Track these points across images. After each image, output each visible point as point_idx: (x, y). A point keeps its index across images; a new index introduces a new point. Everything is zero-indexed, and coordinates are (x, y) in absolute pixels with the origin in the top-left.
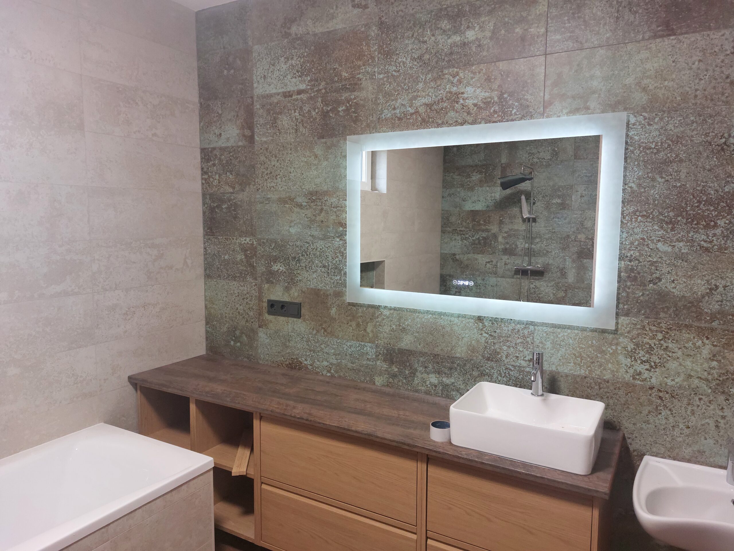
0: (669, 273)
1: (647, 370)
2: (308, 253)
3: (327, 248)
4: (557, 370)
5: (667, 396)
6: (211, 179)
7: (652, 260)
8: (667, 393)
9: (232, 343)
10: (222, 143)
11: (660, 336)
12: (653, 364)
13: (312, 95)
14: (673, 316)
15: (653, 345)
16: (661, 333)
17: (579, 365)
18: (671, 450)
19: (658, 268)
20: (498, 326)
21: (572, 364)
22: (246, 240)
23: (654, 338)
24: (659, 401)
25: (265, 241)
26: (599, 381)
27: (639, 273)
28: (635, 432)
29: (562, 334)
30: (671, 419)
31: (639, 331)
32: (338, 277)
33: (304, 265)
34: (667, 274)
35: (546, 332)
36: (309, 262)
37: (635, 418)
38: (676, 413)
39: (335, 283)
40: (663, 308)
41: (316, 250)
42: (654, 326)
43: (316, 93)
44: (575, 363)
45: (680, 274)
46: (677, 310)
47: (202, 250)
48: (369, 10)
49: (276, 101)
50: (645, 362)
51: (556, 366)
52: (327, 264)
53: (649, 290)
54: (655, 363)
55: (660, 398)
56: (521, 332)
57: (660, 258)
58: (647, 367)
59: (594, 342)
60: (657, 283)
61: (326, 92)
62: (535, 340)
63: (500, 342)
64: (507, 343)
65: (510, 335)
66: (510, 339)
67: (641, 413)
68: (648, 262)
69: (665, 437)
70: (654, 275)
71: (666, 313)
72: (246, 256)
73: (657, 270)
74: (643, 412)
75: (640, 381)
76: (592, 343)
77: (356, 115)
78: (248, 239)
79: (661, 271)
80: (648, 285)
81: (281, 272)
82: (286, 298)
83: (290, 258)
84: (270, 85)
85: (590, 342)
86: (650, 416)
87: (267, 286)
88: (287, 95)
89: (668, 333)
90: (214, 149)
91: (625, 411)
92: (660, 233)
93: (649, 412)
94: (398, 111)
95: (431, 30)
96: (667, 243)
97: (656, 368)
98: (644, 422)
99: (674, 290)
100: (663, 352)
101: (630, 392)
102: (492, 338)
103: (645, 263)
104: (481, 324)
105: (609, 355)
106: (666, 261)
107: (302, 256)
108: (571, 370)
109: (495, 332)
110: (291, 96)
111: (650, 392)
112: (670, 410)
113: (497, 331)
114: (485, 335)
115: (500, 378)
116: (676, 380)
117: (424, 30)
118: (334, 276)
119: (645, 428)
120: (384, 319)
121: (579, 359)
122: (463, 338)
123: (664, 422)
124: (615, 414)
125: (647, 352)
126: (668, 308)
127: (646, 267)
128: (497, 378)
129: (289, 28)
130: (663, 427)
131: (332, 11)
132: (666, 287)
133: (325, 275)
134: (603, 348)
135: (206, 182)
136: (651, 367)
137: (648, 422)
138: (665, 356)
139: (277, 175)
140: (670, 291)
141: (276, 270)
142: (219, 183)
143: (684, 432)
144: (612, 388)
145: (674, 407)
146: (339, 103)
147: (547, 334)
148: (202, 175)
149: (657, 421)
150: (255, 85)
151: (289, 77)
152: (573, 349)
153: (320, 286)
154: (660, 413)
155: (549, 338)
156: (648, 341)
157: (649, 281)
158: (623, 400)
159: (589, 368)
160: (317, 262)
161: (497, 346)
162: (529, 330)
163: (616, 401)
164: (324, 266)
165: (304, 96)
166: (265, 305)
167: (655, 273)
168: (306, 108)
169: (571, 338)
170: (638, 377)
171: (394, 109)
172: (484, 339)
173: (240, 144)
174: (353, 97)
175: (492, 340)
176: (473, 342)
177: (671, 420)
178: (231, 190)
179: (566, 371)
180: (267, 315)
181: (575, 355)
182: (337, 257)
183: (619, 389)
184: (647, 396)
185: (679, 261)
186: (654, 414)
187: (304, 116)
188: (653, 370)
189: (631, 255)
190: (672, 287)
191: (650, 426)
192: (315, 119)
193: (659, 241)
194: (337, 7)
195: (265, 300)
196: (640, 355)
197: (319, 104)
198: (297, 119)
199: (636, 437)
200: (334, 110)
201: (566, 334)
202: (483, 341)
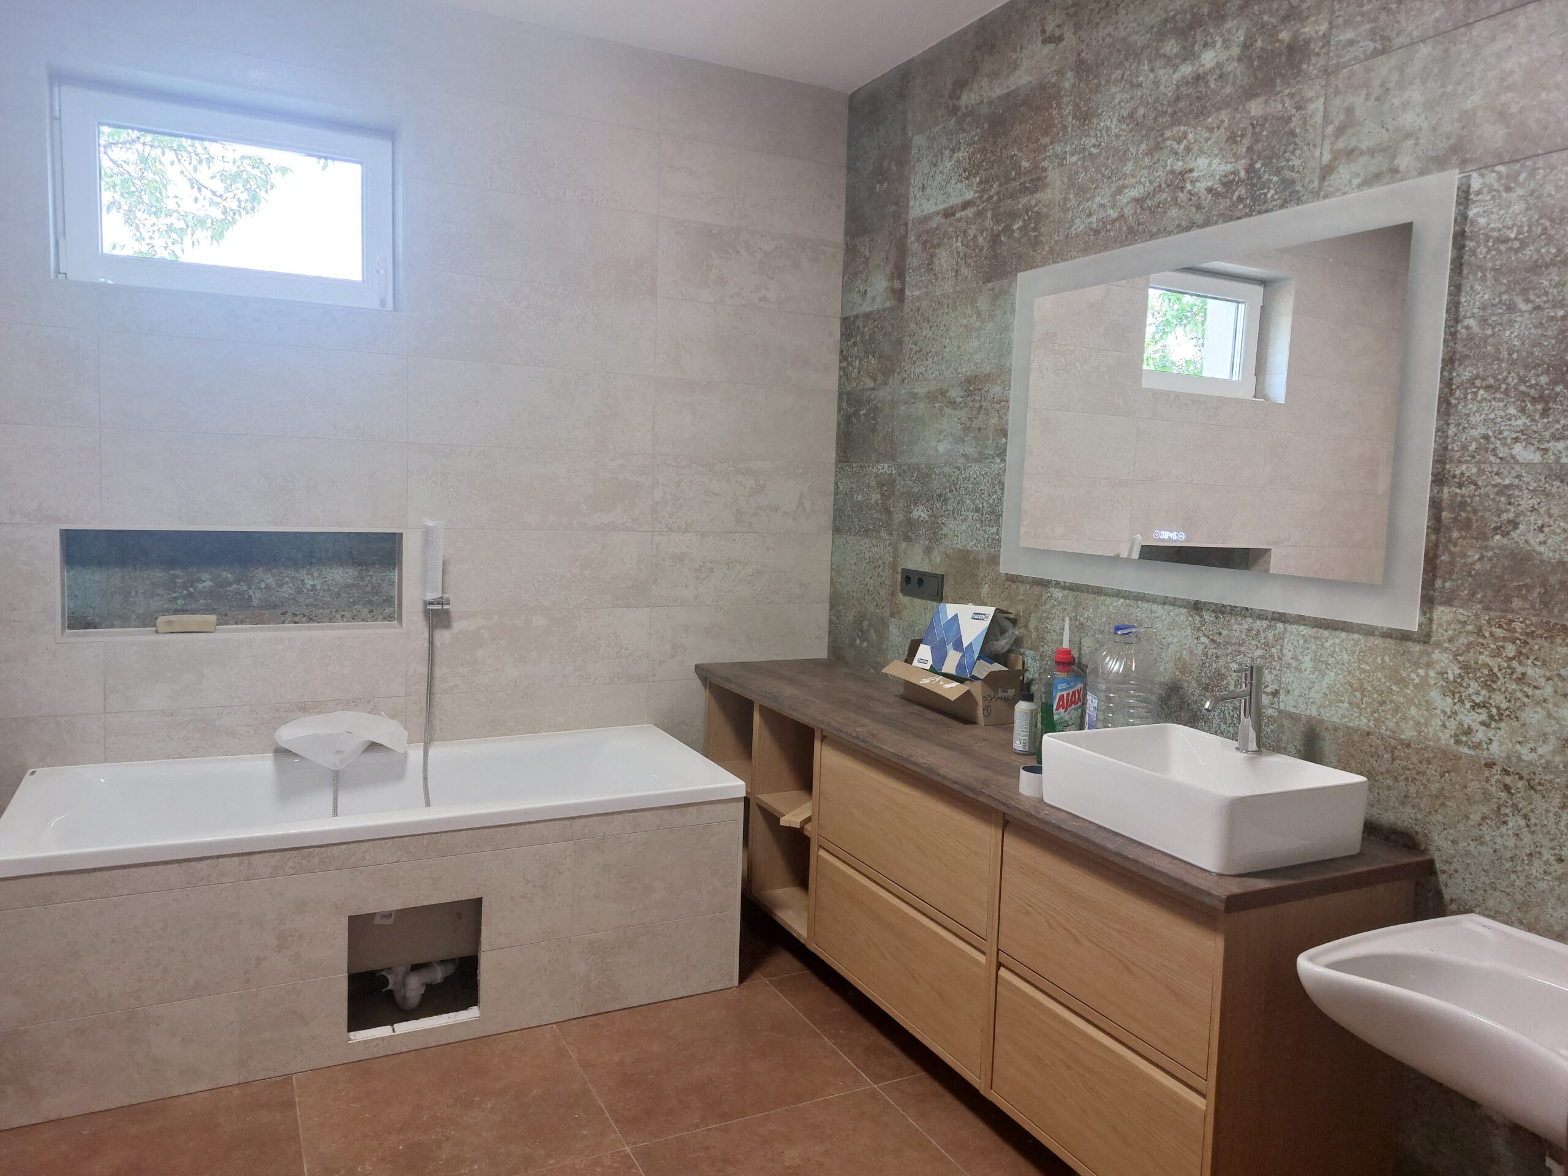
0: (1533, 509)
1: (1483, 723)
2: (958, 487)
3: (983, 475)
4: (1319, 715)
5: (1520, 784)
6: (851, 368)
7: (1501, 481)
8: (1521, 778)
9: (858, 641)
10: (866, 308)
11: (1510, 650)
12: (1494, 711)
13: (981, 208)
14: (1537, 606)
15: (1496, 670)
16: (1514, 643)
17: (1358, 706)
18: (1525, 909)
19: (1512, 501)
20: (1226, 623)
21: (1346, 705)
22: (884, 468)
23: (1499, 655)
24: (1503, 795)
25: (906, 468)
26: (1393, 742)
27: (1475, 512)
28: (1455, 860)
29: (1330, 642)
30: (1527, 838)
31: (1471, 639)
32: (995, 529)
33: (950, 508)
34: (1529, 513)
35: (1303, 636)
36: (958, 503)
37: (1456, 827)
38: (1536, 825)
39: (990, 540)
40: (1519, 588)
41: (969, 480)
42: (1500, 626)
43: (985, 204)
44: (1350, 703)
45: (1555, 511)
46: (1546, 591)
47: (832, 488)
48: (1064, 43)
49: (934, 225)
50: (1478, 705)
51: (1319, 707)
52: (981, 506)
53: (1492, 549)
54: (1498, 708)
55: (1507, 788)
56: (1263, 635)
57: (1517, 477)
58: (1484, 717)
59: (1387, 658)
60: (1508, 533)
61: (1000, 200)
62: (1285, 651)
63: (1227, 655)
64: (1238, 657)
65: (1244, 641)
66: (1243, 649)
67: (1467, 818)
68: (1495, 486)
69: (1513, 876)
70: (1505, 516)
71: (1524, 598)
72: (882, 495)
73: (1510, 504)
74: (1472, 816)
75: (1469, 747)
76: (1383, 661)
77: (1036, 234)
78: (886, 465)
79: (1519, 505)
80: (1492, 537)
81: (922, 521)
82: (925, 568)
83: (935, 496)
84: (929, 200)
85: (1379, 660)
86: (1485, 828)
87: (903, 545)
88: (949, 213)
89: (1526, 643)
90: (857, 317)
91: (1436, 811)
92: (1519, 422)
93: (1484, 818)
94: (1094, 219)
95: (1150, 62)
96: (1532, 444)
97: (1501, 720)
98: (1472, 840)
99: (1542, 549)
100: (1514, 686)
101: (1448, 772)
102: (1215, 645)
103: (1488, 488)
104: (1198, 618)
105: (1412, 688)
106: (1528, 484)
107: (951, 491)
108: (1343, 717)
109: (1220, 634)
110: (954, 215)
111: (1487, 773)
112: (1525, 817)
113: (1224, 633)
114: (1203, 639)
115: (1223, 726)
116: (1540, 751)
117: (1139, 63)
118: (989, 526)
119: (1476, 853)
120: (1053, 606)
121: (1358, 694)
122: (1169, 644)
123: (1511, 842)
124: (1419, 816)
125: (1485, 685)
126: (1529, 588)
127: (1489, 497)
128: (1220, 726)
129: (959, 98)
130: (1509, 854)
131: (1014, 57)
132: (1526, 541)
133: (978, 526)
134: (1402, 672)
135: (844, 374)
136: (1491, 717)
137: (1479, 840)
138: (1519, 694)
139: (928, 354)
140: (1534, 551)
141: (916, 518)
142: (859, 373)
143: (1552, 869)
144: (1415, 759)
145: (1532, 811)
146: (1013, 215)
147: (1305, 641)
148: (841, 361)
149: (1499, 840)
150: (911, 203)
151: (953, 182)
152: (1350, 673)
153: (970, 545)
154: (1505, 823)
155: (1308, 649)
156: (1488, 660)
157: (1495, 529)
158: (1434, 787)
159: (1376, 715)
160: (968, 502)
161: (1221, 662)
162: (1276, 632)
163: (1422, 788)
164: (977, 510)
165: (969, 212)
166: (899, 577)
167: (1507, 511)
168: (971, 233)
169: (1346, 650)
170: (1464, 739)
171: (1090, 215)
172: (1202, 647)
173: (888, 304)
174: (1033, 202)
175: (1214, 651)
176: (1185, 652)
177: (1526, 840)
178: (872, 385)
179: (1335, 719)
180: (901, 595)
181: (1350, 684)
182: (995, 492)
183: (1429, 762)
184: (1480, 781)
185: (1554, 483)
186: (1493, 824)
187: (967, 246)
188: (1493, 725)
189: (1462, 474)
190: (1538, 540)
191: (1484, 849)
192: (981, 250)
193: (1516, 440)
194: (1021, 48)
195: (899, 570)
196: (1471, 691)
197: (989, 223)
198: (958, 253)
199: (1456, 871)
200: (1008, 229)
201: (1337, 641)
202: (1200, 652)
